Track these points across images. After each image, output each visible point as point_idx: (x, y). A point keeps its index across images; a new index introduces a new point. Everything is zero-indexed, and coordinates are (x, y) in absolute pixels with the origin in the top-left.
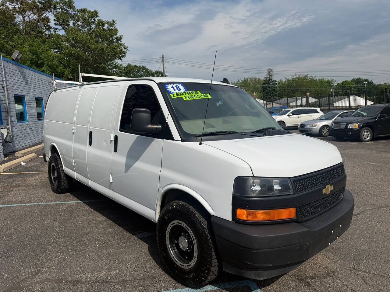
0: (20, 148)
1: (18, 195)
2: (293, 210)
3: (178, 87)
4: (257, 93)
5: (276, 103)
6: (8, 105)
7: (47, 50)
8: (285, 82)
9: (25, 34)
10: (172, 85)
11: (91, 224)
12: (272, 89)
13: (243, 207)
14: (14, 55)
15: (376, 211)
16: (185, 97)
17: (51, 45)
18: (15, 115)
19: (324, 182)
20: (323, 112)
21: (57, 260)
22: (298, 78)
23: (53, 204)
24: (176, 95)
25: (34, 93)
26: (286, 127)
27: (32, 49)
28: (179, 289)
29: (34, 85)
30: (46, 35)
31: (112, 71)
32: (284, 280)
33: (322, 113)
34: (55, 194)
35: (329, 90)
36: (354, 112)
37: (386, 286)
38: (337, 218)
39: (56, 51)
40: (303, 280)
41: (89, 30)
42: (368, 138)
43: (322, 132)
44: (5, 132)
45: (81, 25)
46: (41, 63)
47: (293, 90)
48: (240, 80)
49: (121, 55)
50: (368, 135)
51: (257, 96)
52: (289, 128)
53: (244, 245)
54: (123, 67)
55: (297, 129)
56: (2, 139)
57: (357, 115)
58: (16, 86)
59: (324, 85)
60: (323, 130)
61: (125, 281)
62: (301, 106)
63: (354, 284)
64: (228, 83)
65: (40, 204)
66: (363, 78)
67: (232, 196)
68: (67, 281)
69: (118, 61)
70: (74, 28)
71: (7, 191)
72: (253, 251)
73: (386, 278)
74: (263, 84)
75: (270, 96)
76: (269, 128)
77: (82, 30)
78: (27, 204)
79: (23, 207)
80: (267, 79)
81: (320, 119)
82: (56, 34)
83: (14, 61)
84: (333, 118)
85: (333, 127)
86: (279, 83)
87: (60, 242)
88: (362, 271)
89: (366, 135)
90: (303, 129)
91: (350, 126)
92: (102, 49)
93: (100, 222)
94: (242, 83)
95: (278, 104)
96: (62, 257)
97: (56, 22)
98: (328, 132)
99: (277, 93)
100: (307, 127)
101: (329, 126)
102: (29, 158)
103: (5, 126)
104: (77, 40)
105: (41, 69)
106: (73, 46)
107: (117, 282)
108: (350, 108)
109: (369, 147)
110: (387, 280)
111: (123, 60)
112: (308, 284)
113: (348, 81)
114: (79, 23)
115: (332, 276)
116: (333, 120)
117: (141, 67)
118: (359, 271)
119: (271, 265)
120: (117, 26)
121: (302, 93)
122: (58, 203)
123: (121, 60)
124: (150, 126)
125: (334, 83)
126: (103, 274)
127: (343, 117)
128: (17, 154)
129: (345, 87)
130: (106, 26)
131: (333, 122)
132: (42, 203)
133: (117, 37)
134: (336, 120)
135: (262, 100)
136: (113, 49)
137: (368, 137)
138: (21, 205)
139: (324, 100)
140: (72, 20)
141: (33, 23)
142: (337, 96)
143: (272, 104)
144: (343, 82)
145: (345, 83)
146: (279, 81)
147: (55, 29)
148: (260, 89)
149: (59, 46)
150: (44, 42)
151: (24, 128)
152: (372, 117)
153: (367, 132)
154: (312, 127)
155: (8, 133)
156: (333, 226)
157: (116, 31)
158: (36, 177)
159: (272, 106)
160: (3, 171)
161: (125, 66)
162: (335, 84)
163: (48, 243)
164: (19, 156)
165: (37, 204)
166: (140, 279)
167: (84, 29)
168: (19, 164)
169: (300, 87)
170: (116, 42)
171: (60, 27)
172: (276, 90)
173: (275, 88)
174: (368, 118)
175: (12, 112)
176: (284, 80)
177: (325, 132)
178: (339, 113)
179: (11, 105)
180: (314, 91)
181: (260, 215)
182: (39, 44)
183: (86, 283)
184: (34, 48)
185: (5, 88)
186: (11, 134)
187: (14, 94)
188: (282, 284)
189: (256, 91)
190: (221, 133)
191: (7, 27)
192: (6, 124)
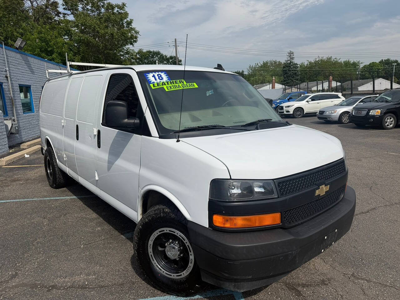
0: (27, 140)
1: (14, 190)
2: (278, 215)
3: (160, 76)
4: (276, 77)
5: (295, 88)
6: (12, 96)
7: (56, 36)
8: (307, 65)
9: (34, 21)
10: (154, 73)
11: (80, 222)
12: (293, 73)
13: (220, 213)
14: (17, 43)
15: (388, 208)
16: (167, 87)
17: (60, 31)
18: (21, 106)
19: (317, 182)
20: (345, 97)
21: (38, 262)
22: (321, 60)
23: (47, 200)
24: (156, 85)
25: (40, 83)
26: (305, 113)
27: (41, 37)
28: (158, 296)
29: (40, 74)
30: (55, 21)
31: (124, 57)
32: (273, 289)
33: (343, 98)
34: (52, 188)
35: (355, 73)
36: (377, 97)
37: (386, 298)
38: (332, 222)
39: (66, 37)
40: (294, 289)
41: (99, 14)
42: (391, 126)
43: (343, 119)
44: (9, 123)
45: (91, 10)
46: (51, 50)
47: (315, 74)
48: (258, 64)
49: (133, 40)
50: (392, 121)
51: (277, 81)
52: (307, 115)
53: (219, 255)
54: (135, 52)
55: (315, 116)
56: (6, 131)
57: (381, 101)
58: (21, 76)
59: (349, 67)
60: (343, 117)
61: (102, 287)
62: (323, 90)
63: (350, 294)
64: (222, 70)
65: (34, 199)
66: (392, 59)
67: (208, 200)
68: (43, 286)
69: (129, 46)
70: (83, 13)
71: (4, 186)
72: (229, 262)
73: (388, 287)
74: (284, 67)
75: (291, 80)
76: (263, 121)
77: (91, 15)
78: (20, 200)
79: (16, 203)
80: (288, 62)
81: (341, 105)
82: (65, 19)
83: (18, 50)
84: (354, 104)
85: (353, 113)
86: (301, 66)
87: (45, 241)
88: (361, 279)
89: (390, 121)
90: (321, 116)
91: (372, 113)
92: (112, 34)
93: (90, 220)
94: (261, 67)
95: (298, 88)
96: (43, 259)
97: (65, 7)
98: (348, 119)
99: (299, 77)
100: (326, 113)
101: (349, 112)
102: (33, 150)
103: (10, 117)
104: (86, 25)
105: (51, 57)
106: (82, 32)
107: (94, 288)
108: (374, 92)
109: (392, 135)
110: (389, 290)
111: (134, 46)
112: (299, 293)
113: (376, 62)
114: (88, 7)
115: (328, 284)
116: (354, 106)
117: (155, 52)
118: (358, 279)
119: (250, 277)
120: (127, 9)
121: (325, 76)
122: (52, 198)
123: (133, 45)
124: (126, 120)
125: (360, 65)
126: (80, 279)
127: (366, 103)
128: (22, 146)
129: (372, 69)
130: (116, 10)
131: (354, 108)
132: (36, 199)
133: (127, 21)
134: (357, 106)
135: (281, 84)
136: (123, 34)
137: (391, 124)
138: (14, 201)
139: (347, 84)
140: (81, 4)
141: (41, 8)
142: (363, 79)
143: (291, 89)
144: (370, 64)
145: (372, 65)
146: (301, 64)
147: (64, 14)
148: (281, 73)
149: (68, 33)
150: (53, 28)
151: (31, 120)
152: (396, 103)
153: (391, 119)
154: (331, 113)
155: (12, 124)
156: (326, 231)
157: (126, 14)
158: (36, 171)
159: (291, 91)
160: (5, 164)
161: (137, 52)
162: (362, 66)
163: (32, 243)
164: (24, 148)
165: (31, 199)
166: (118, 285)
167: (94, 14)
168: (22, 157)
169: (323, 71)
170: (127, 26)
171: (69, 12)
172: (297, 74)
173: (296, 72)
174: (392, 103)
175: (17, 103)
176: (306, 63)
177: (345, 119)
178: (361, 98)
179: (16, 95)
180: (338, 75)
181: (240, 222)
182: (48, 31)
183: (62, 288)
184: (43, 35)
185: (9, 78)
186: (17, 125)
187: (19, 84)
188: (270, 293)
189: (275, 75)
190: (204, 128)
191: (17, 14)
192: (11, 115)
